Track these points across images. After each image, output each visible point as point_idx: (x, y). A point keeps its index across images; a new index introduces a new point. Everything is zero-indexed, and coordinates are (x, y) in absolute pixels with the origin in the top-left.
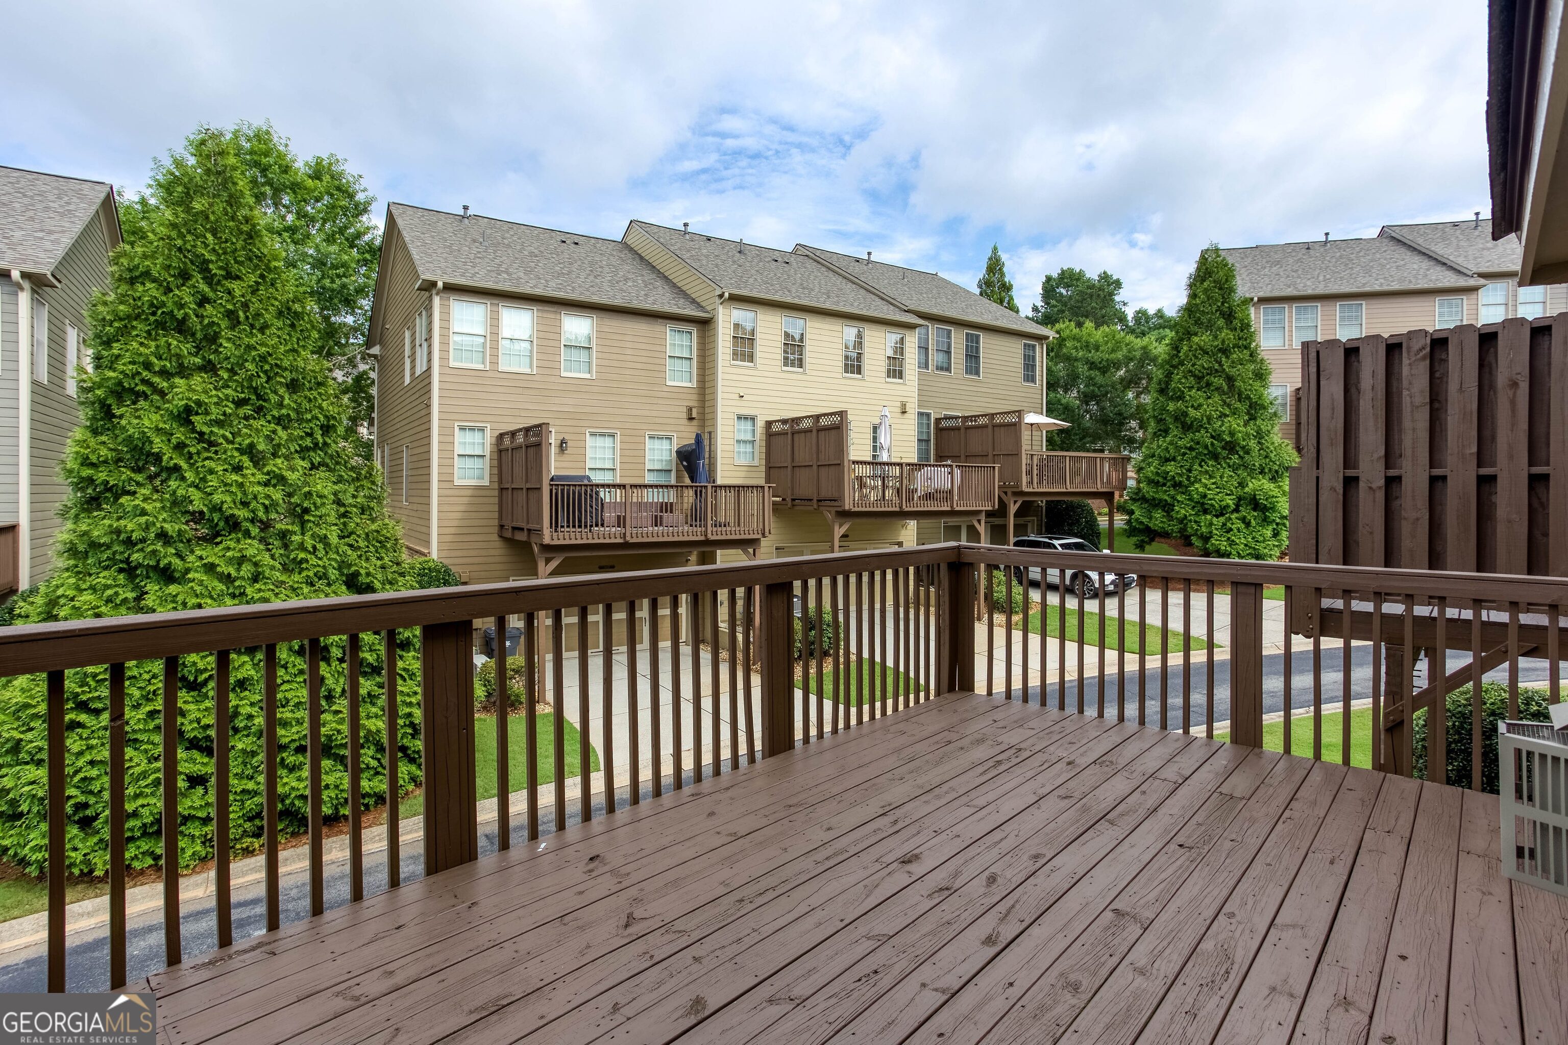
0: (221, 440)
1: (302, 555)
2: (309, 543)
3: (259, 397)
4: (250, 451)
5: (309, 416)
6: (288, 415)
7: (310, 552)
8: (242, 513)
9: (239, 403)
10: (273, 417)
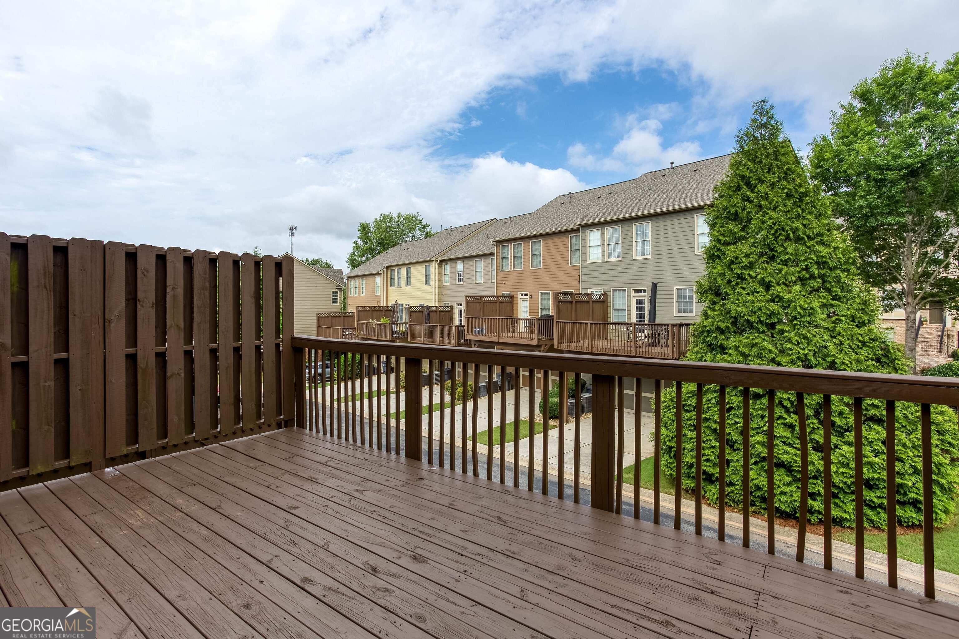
0: (747, 277)
1: (789, 346)
2: (794, 338)
3: (772, 250)
4: (762, 282)
5: (803, 258)
6: (790, 258)
7: (795, 345)
8: (753, 319)
9: (761, 255)
10: (781, 260)
